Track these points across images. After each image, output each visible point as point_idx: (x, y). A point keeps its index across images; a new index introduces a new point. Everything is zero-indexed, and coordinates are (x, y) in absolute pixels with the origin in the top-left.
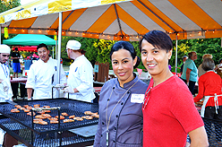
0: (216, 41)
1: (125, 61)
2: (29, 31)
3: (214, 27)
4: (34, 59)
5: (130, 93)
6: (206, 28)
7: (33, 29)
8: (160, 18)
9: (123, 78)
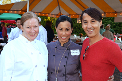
0: (110, 19)
1: (67, 30)
2: (10, 12)
3: (111, 11)
4: (12, 27)
5: (69, 50)
6: (107, 12)
7: (11, 11)
8: (81, 6)
9: (64, 41)
